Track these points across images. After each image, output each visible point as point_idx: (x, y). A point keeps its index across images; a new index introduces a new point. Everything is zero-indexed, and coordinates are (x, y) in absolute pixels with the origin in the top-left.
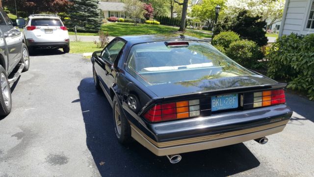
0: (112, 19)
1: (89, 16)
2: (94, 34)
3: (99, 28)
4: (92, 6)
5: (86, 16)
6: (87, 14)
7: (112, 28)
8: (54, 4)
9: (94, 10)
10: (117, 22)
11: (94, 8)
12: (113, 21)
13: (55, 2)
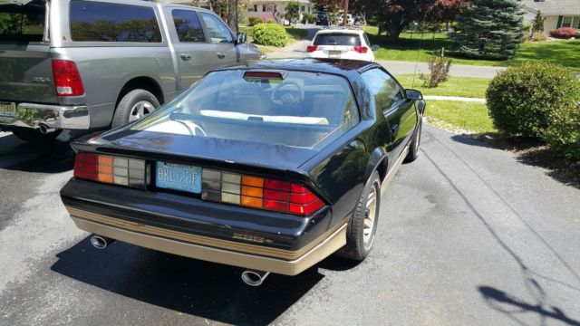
0: (562, 33)
1: (493, 28)
2: (494, 63)
3: (512, 51)
4: (506, 6)
5: (487, 27)
6: (490, 23)
7: (550, 51)
8: (435, 7)
9: (508, 14)
10: (573, 39)
11: (510, 11)
12: (564, 37)
13: (436, 4)
